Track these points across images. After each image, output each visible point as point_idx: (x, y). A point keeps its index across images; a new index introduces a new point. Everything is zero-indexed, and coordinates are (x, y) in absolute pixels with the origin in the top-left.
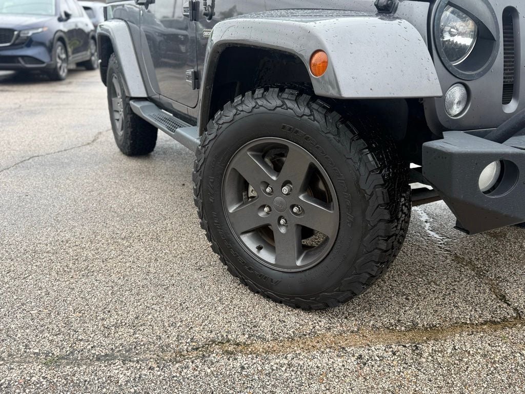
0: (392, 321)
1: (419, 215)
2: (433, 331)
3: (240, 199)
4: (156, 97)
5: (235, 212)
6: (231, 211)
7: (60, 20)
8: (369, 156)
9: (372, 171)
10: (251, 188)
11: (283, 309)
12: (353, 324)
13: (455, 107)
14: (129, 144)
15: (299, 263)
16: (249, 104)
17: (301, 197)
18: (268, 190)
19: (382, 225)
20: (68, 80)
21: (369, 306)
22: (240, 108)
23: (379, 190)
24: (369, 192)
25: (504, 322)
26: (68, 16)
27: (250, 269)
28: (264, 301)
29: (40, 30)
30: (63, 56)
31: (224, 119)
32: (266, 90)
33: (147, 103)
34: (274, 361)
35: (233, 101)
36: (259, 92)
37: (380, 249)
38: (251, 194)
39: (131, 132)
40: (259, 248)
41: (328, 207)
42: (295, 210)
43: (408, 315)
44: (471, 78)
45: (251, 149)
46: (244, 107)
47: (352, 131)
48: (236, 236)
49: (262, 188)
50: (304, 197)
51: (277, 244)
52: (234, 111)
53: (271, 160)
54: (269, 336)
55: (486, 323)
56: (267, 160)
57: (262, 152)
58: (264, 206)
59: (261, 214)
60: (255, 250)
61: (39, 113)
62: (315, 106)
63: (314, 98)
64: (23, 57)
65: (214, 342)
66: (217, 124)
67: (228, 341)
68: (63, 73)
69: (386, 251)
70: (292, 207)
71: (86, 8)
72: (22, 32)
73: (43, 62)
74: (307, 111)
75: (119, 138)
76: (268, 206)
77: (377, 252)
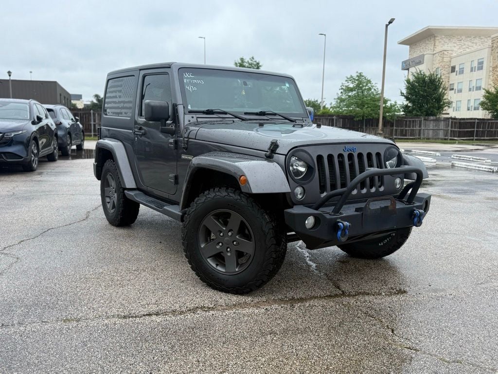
0: (283, 297)
1: (304, 254)
2: (301, 300)
3: (206, 241)
4: (144, 188)
5: (204, 247)
6: (202, 247)
7: (34, 123)
8: (266, 216)
9: (268, 223)
10: (212, 234)
11: (230, 296)
12: (264, 299)
13: (299, 195)
14: (119, 218)
15: (237, 270)
16: (212, 195)
17: (237, 237)
18: (221, 234)
19: (273, 246)
20: (38, 171)
21: (272, 292)
22: (208, 196)
23: (271, 231)
24: (267, 231)
25: (336, 296)
26: (40, 119)
27: (212, 276)
28: (220, 293)
29: (20, 132)
30: (36, 151)
31: (200, 201)
32: (220, 188)
33: (137, 192)
34: (227, 312)
35: (204, 193)
36: (216, 189)
37: (273, 258)
38: (212, 238)
39: (122, 211)
40: (217, 265)
41: (250, 240)
42: (235, 243)
43: (290, 294)
44: (305, 184)
45: (212, 215)
46: (210, 196)
47: (258, 206)
48: (205, 260)
49: (218, 234)
50: (239, 237)
51: (226, 263)
52: (205, 198)
53: (222, 220)
54: (224, 305)
55: (327, 296)
56: (220, 220)
57: (218, 216)
58: (219, 243)
59: (218, 247)
60: (214, 266)
61: (33, 198)
62: (242, 195)
63: (242, 193)
64: (5, 153)
65: (197, 308)
66: (197, 204)
67: (204, 307)
68: (35, 165)
69: (276, 258)
70: (233, 242)
71: (49, 110)
72: (6, 134)
73: (22, 157)
74: (239, 197)
75: (110, 215)
76: (222, 243)
77: (272, 259)
